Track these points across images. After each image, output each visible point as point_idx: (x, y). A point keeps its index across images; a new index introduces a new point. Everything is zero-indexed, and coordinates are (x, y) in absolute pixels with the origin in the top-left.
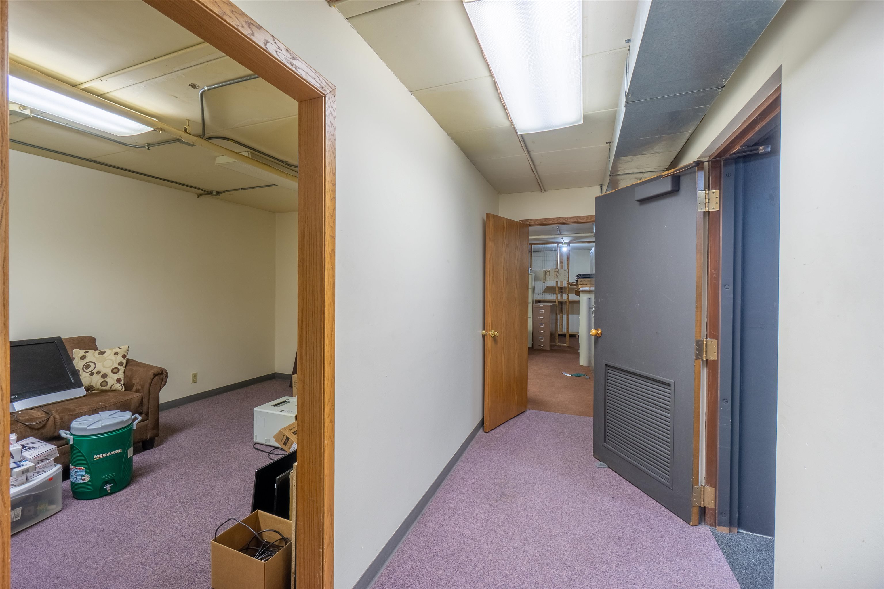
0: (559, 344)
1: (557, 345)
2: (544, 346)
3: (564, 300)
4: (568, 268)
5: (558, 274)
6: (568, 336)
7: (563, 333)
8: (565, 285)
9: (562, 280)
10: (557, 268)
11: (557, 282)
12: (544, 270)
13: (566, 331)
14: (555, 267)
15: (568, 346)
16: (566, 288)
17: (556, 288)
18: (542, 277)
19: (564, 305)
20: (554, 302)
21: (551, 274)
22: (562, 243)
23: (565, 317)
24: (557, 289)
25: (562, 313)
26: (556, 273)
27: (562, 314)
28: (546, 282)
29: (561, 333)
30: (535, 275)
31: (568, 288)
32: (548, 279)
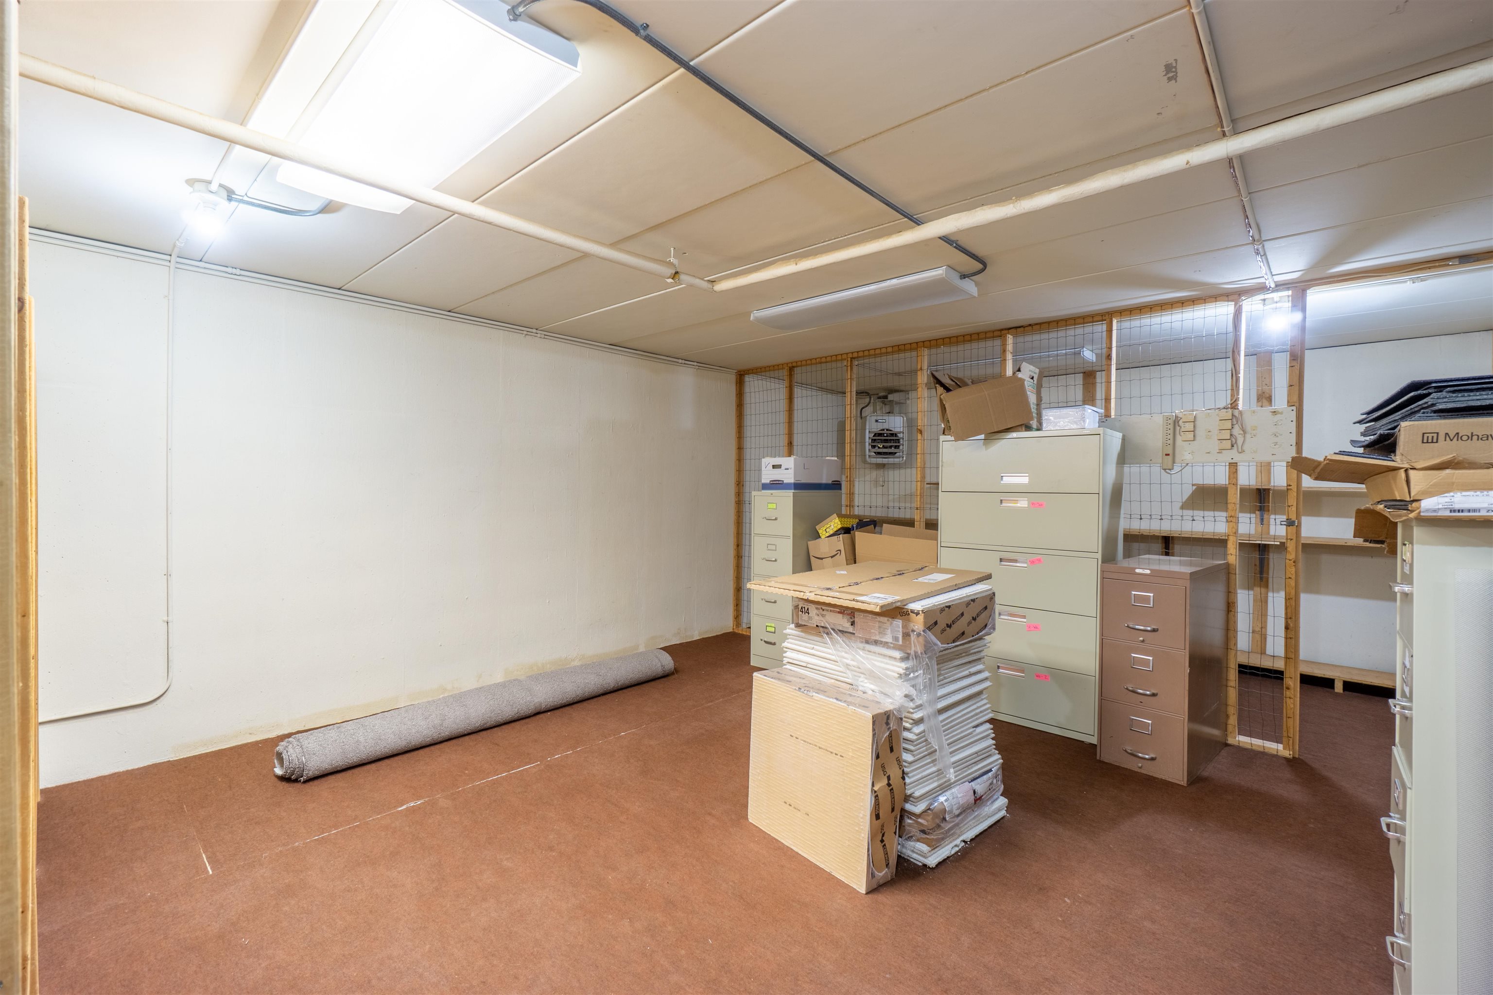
0: (1244, 740)
1: (1230, 741)
2: (1153, 759)
3: (1275, 538)
4: (1297, 400)
5: (1237, 431)
6: (1293, 683)
7: (1267, 664)
8: (1279, 478)
9: (1266, 458)
10: (1234, 405)
11: (1233, 467)
12: (1168, 418)
13: (1280, 651)
14: (1224, 400)
15: (1292, 762)
16: (1282, 494)
17: (1231, 492)
18: (1160, 444)
19: (1273, 559)
20: (1220, 543)
21: (1200, 432)
22: (1262, 288)
23: (1277, 602)
24: (1234, 497)
25: (1267, 586)
26: (1228, 425)
27: (1263, 590)
28: (1177, 468)
29: (1255, 661)
30: (1124, 439)
31: (1293, 495)
32: (1185, 452)
